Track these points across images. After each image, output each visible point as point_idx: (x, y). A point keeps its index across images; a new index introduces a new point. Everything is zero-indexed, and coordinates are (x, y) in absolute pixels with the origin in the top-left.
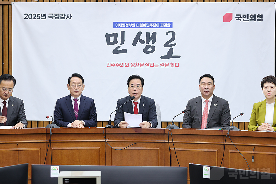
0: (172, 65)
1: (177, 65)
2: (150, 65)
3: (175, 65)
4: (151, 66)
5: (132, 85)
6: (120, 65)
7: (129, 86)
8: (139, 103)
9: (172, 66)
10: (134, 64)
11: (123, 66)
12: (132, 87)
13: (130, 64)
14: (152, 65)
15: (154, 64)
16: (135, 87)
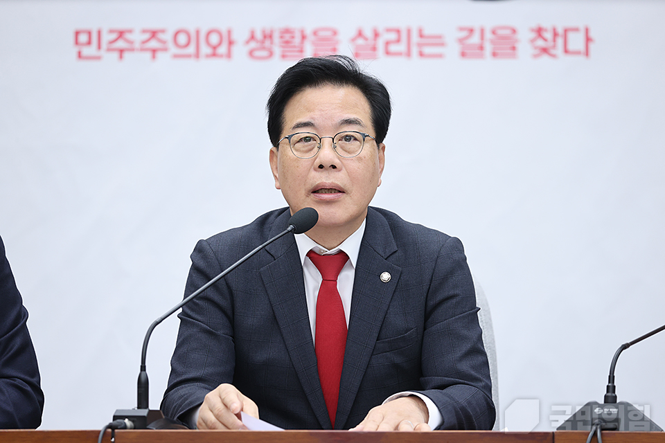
0: (540, 43)
1: (576, 41)
2: (387, 43)
3: (560, 41)
4: (393, 48)
5: (304, 132)
6: (171, 45)
7: (286, 133)
8: (354, 259)
9: (545, 50)
10: (268, 36)
11: (191, 49)
12: (307, 139)
13: (240, 36)
14: (398, 41)
15: (415, 38)
16: (327, 142)
